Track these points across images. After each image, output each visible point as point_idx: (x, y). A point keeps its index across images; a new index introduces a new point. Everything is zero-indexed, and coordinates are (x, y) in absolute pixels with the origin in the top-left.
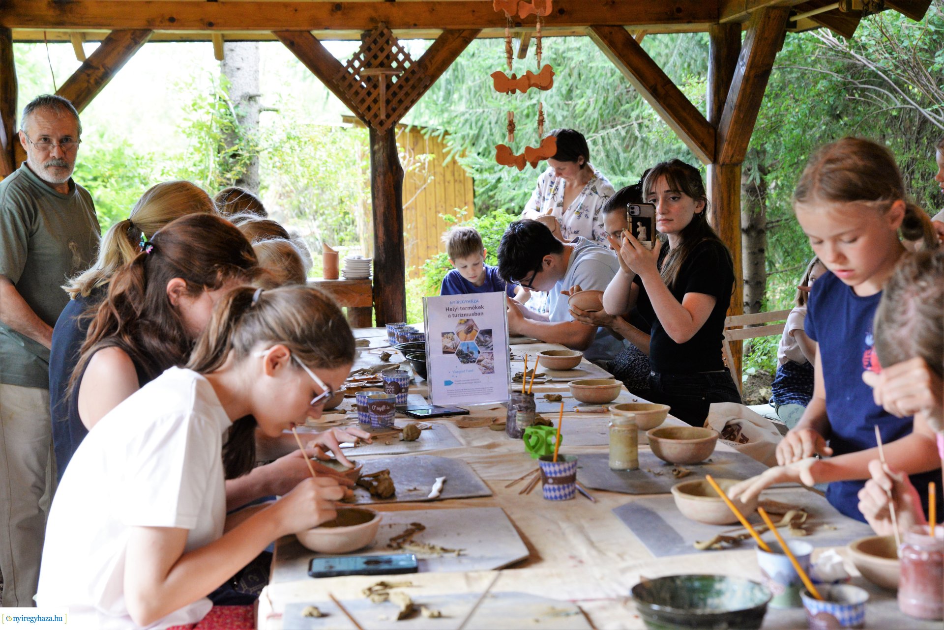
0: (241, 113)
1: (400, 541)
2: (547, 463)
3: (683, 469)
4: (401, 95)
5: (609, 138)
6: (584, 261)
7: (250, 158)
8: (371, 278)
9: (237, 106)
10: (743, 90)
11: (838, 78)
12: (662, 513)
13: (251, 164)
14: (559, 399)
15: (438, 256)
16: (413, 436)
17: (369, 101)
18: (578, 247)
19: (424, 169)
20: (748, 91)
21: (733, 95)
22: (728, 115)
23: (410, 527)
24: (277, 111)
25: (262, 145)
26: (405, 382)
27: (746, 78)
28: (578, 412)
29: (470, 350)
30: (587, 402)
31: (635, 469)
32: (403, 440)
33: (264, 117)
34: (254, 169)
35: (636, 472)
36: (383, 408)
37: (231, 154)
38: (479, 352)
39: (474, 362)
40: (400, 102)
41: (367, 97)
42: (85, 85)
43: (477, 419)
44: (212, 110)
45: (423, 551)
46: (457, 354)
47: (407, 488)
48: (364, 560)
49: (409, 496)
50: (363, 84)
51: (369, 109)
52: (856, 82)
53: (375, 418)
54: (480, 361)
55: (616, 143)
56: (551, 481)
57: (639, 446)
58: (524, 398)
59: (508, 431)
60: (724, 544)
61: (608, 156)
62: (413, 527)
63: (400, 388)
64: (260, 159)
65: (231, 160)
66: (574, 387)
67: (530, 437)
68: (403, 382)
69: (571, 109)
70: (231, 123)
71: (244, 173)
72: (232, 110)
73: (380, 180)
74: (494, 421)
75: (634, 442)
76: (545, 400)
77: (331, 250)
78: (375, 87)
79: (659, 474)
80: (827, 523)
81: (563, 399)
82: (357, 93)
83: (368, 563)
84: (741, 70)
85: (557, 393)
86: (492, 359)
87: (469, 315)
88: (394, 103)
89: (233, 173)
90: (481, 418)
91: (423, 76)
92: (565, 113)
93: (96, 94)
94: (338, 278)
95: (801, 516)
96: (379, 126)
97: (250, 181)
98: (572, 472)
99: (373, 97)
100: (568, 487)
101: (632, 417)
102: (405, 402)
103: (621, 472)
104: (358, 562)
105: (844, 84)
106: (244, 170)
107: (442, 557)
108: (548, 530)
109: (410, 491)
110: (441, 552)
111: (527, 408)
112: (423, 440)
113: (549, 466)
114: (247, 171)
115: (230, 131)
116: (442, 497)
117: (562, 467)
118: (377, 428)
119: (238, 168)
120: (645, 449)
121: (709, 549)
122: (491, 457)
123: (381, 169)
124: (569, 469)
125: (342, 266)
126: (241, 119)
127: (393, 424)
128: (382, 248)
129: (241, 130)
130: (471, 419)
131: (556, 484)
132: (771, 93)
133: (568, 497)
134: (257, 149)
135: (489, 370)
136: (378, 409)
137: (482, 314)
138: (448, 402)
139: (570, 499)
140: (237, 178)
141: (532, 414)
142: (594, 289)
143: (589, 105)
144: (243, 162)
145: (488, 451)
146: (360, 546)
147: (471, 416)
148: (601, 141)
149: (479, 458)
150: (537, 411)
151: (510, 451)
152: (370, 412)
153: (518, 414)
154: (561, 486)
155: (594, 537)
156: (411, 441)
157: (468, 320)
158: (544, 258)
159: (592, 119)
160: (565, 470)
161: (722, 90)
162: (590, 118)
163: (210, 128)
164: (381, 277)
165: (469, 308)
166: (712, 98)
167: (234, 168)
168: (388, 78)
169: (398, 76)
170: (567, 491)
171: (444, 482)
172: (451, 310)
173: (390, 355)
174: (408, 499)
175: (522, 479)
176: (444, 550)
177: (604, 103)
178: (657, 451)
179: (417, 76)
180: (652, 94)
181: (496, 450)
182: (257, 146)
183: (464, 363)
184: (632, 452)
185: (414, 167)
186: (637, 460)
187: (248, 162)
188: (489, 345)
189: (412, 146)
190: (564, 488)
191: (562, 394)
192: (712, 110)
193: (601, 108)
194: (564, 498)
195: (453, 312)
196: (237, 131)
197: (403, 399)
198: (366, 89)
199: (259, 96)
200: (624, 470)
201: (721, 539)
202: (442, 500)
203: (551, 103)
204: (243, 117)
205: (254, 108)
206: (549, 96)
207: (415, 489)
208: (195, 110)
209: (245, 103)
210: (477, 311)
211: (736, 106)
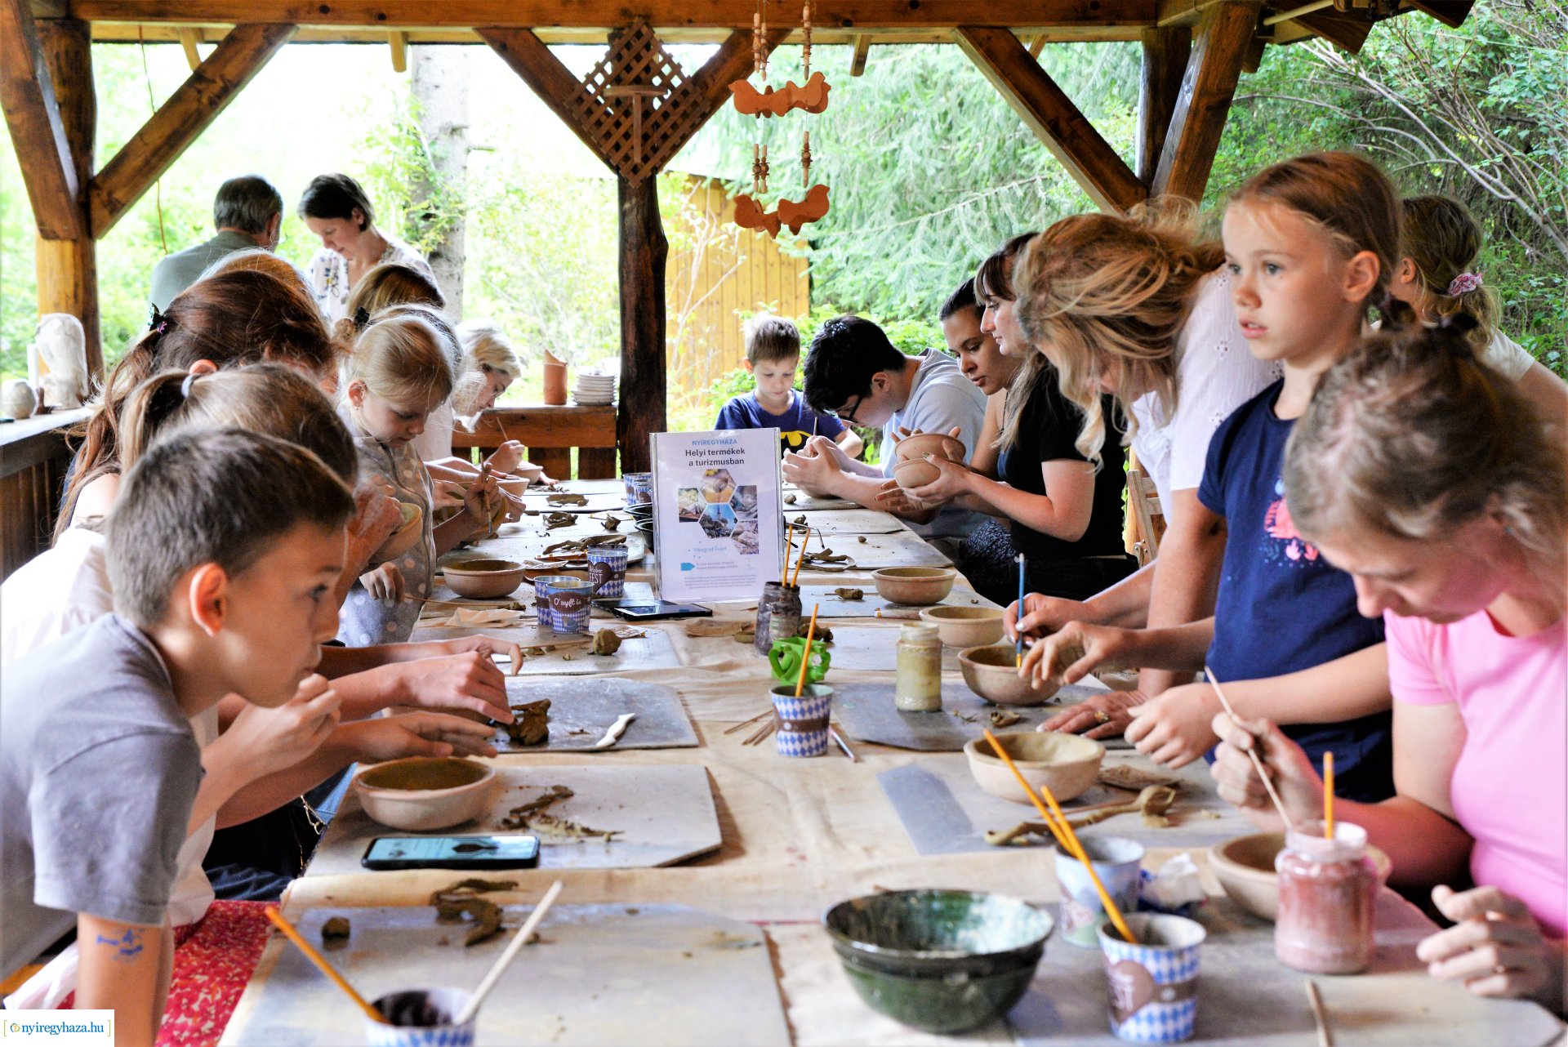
0: (439, 153)
1: (526, 814)
2: (782, 697)
3: (1010, 714)
4: (666, 127)
5: (998, 201)
6: (932, 386)
7: (450, 221)
8: (616, 404)
9: (433, 143)
10: (1190, 129)
11: (1342, 115)
12: (952, 781)
13: (452, 230)
14: (858, 596)
15: (732, 374)
16: (609, 646)
17: (617, 135)
18: (927, 364)
19: (733, 244)
20: (1197, 129)
21: (1174, 137)
22: (1167, 165)
23: (551, 792)
24: (490, 150)
25: (470, 201)
26: (620, 563)
27: (1193, 112)
28: (880, 617)
29: (722, 517)
30: (900, 603)
31: (936, 708)
32: (593, 654)
33: (476, 160)
34: (456, 237)
35: (935, 715)
36: (571, 602)
37: (423, 213)
38: (736, 521)
39: (728, 535)
40: (665, 137)
41: (614, 128)
42: (195, 106)
43: (720, 623)
44: (393, 148)
45: (555, 832)
46: (702, 523)
47: (569, 729)
48: (456, 843)
49: (569, 742)
50: (609, 110)
51: (617, 147)
52: (1370, 121)
53: (558, 618)
54: (737, 534)
55: (1007, 207)
56: (787, 726)
57: (943, 674)
58: (785, 594)
59: (758, 644)
60: (1034, 836)
61: (994, 227)
62: (553, 793)
63: (612, 574)
64: (467, 223)
65: (422, 223)
66: (879, 579)
67: (782, 655)
68: (615, 564)
69: (949, 158)
70: (424, 168)
71: (439, 244)
72: (426, 148)
73: (630, 256)
74: (743, 629)
75: (934, 668)
76: (836, 597)
77: (554, 360)
78: (627, 114)
79: (970, 720)
80: (1207, 808)
81: (864, 597)
82: (599, 123)
83: (458, 849)
84: (1186, 98)
85: (856, 588)
86: (756, 531)
87: (721, 463)
88: (655, 139)
89: (423, 242)
90: (727, 623)
91: (699, 99)
92: (940, 165)
93: (212, 120)
94: (564, 403)
95: (1166, 796)
96: (632, 174)
97: (450, 255)
98: (821, 713)
99: (622, 130)
100: (815, 737)
101: (932, 629)
102: (620, 594)
103: (912, 715)
104: (443, 848)
105: (1352, 125)
106: (441, 239)
107: (582, 842)
108: (768, 805)
109: (573, 734)
110: (583, 834)
111: (786, 610)
112: (624, 653)
113: (786, 703)
114: (446, 240)
115: (421, 180)
116: (618, 746)
117: (805, 705)
118: (561, 633)
119: (431, 235)
120: (952, 679)
121: (1007, 843)
122: (719, 685)
123: (633, 240)
124: (817, 708)
125: (572, 385)
126: (439, 161)
127: (586, 628)
128: (632, 359)
129: (438, 179)
130: (711, 624)
131: (797, 731)
132: (1241, 135)
133: (815, 752)
134: (461, 207)
135: (751, 548)
136: (563, 603)
137: (742, 461)
138: (682, 595)
139: (819, 756)
140: (430, 249)
141: (795, 618)
142: (941, 432)
143: (974, 153)
144: (439, 226)
145: (719, 674)
146: (457, 819)
147: (715, 618)
148: (985, 204)
149: (701, 685)
150: (804, 613)
151: (753, 675)
152: (552, 609)
153: (773, 618)
154: (804, 735)
155: (835, 818)
156: (605, 654)
157: (719, 471)
158: (874, 377)
159: (980, 174)
160: (810, 710)
161: (1159, 129)
162: (977, 172)
163: (390, 174)
164: (629, 402)
165: (722, 452)
166: (1144, 140)
167: (426, 236)
168: (646, 101)
169: (661, 99)
170: (813, 743)
171: (630, 722)
172: (694, 454)
173: (618, 522)
174: (566, 747)
175: (755, 720)
176: (588, 832)
177: (999, 148)
178: (972, 683)
179: (691, 99)
180: (1050, 133)
181: (732, 673)
182: (460, 202)
183: (713, 537)
184: (930, 683)
185: (717, 240)
186: (939, 697)
187: (447, 226)
188: (752, 510)
189: (718, 210)
190: (808, 739)
191: (864, 589)
192: (1143, 159)
193: (994, 156)
194: (807, 754)
195: (697, 458)
196: (431, 179)
197: (616, 590)
198: (613, 117)
199: (466, 127)
200: (916, 712)
201: (1027, 828)
202: (618, 750)
203: (920, 147)
204: (442, 159)
205: (459, 145)
206: (916, 138)
207: (582, 732)
208: (370, 147)
209: (444, 137)
210: (735, 457)
211: (1177, 153)
